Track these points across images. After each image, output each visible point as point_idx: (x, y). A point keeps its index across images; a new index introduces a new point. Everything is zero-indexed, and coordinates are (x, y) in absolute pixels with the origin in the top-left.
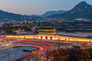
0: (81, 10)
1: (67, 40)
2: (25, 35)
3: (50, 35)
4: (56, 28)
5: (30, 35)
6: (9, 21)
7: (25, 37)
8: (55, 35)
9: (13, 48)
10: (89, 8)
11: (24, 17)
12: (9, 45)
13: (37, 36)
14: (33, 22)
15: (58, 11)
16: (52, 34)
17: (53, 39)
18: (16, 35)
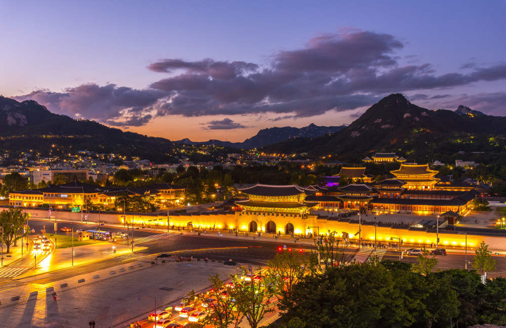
0: (387, 126)
1: (351, 236)
2: (189, 215)
3: (287, 215)
4: (306, 192)
5: (208, 214)
6: (126, 164)
7: (190, 224)
8: (305, 216)
9: (150, 265)
10: (417, 119)
11: (181, 148)
12: (135, 253)
13: (237, 221)
14: (215, 168)
15: (303, 128)
16: (291, 214)
17: (298, 231)
18: (156, 215)
